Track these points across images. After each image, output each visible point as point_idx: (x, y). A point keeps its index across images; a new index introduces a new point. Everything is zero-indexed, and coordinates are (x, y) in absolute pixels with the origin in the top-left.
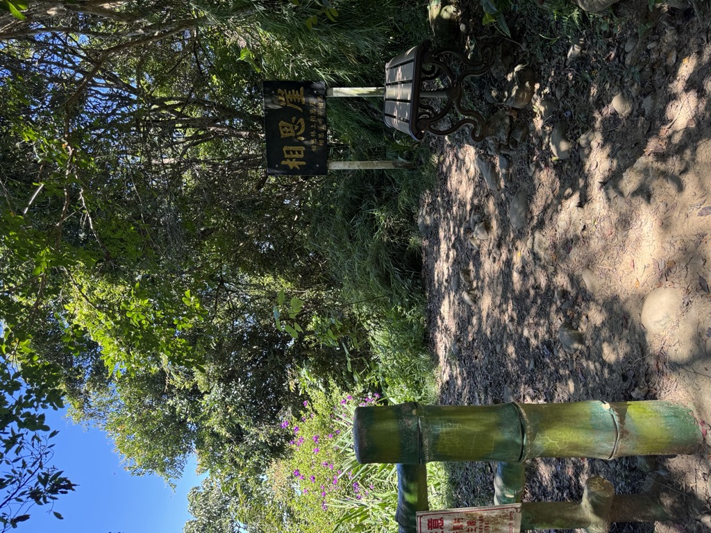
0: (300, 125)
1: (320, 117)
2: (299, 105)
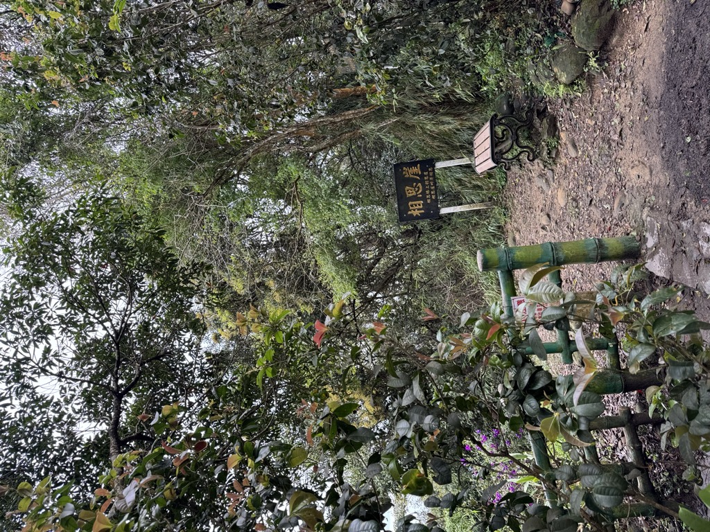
0: (418, 187)
1: (431, 181)
2: (418, 175)
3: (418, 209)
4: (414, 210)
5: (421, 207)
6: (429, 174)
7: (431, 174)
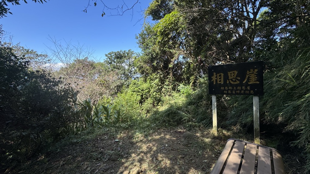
0: (235, 81)
1: (240, 91)
2: (248, 81)
3: (216, 80)
4: (216, 77)
5: (219, 83)
6: (248, 90)
7: (247, 92)
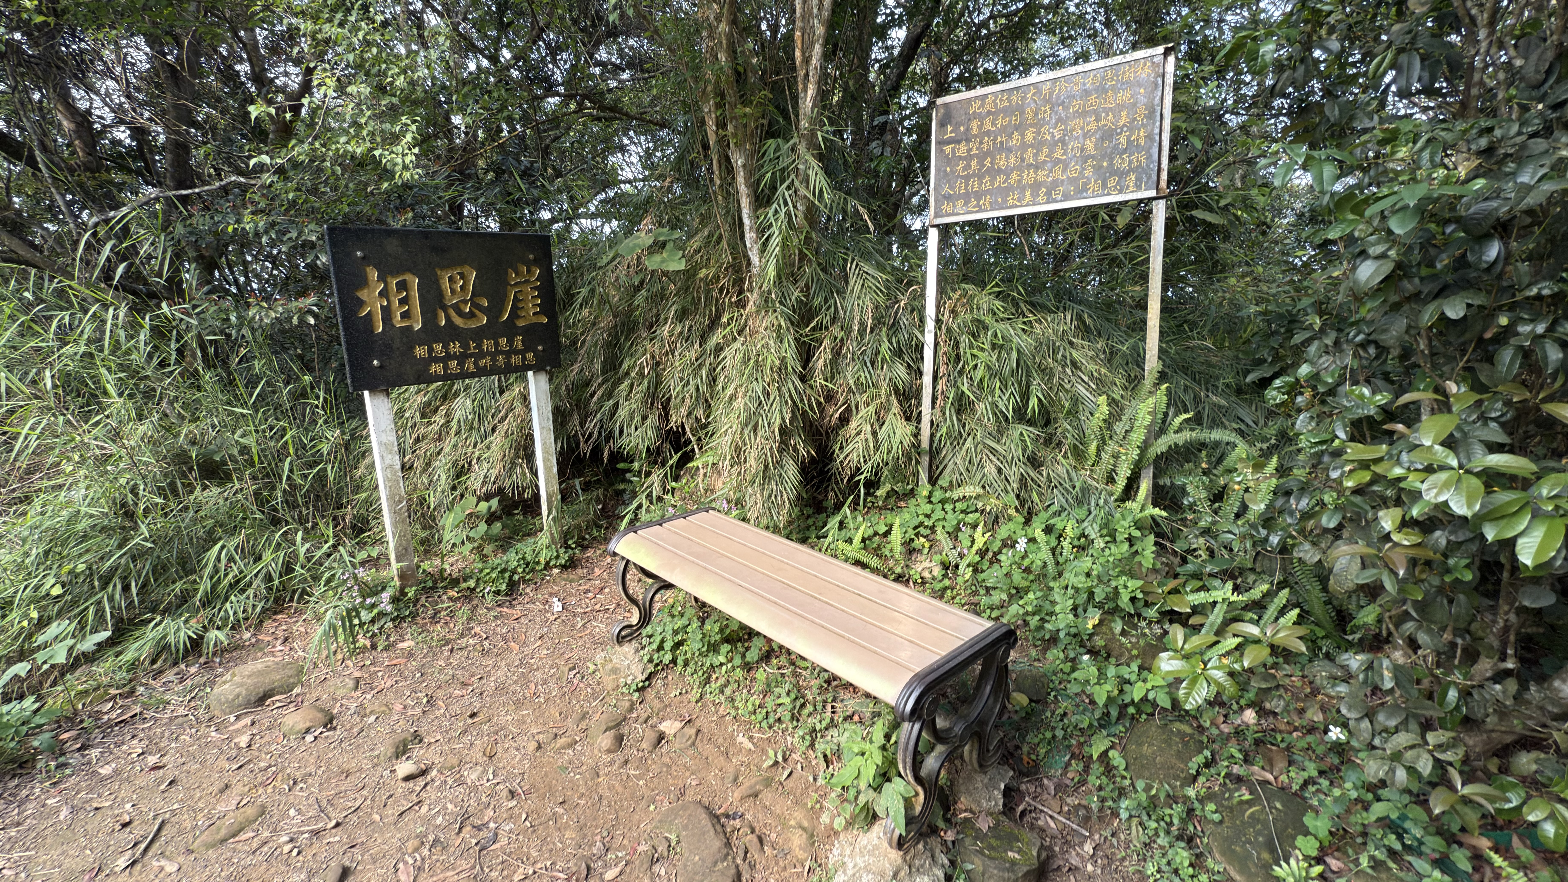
0: (472, 315)
1: (494, 360)
2: (514, 314)
3: (387, 312)
4: (384, 294)
5: (398, 322)
